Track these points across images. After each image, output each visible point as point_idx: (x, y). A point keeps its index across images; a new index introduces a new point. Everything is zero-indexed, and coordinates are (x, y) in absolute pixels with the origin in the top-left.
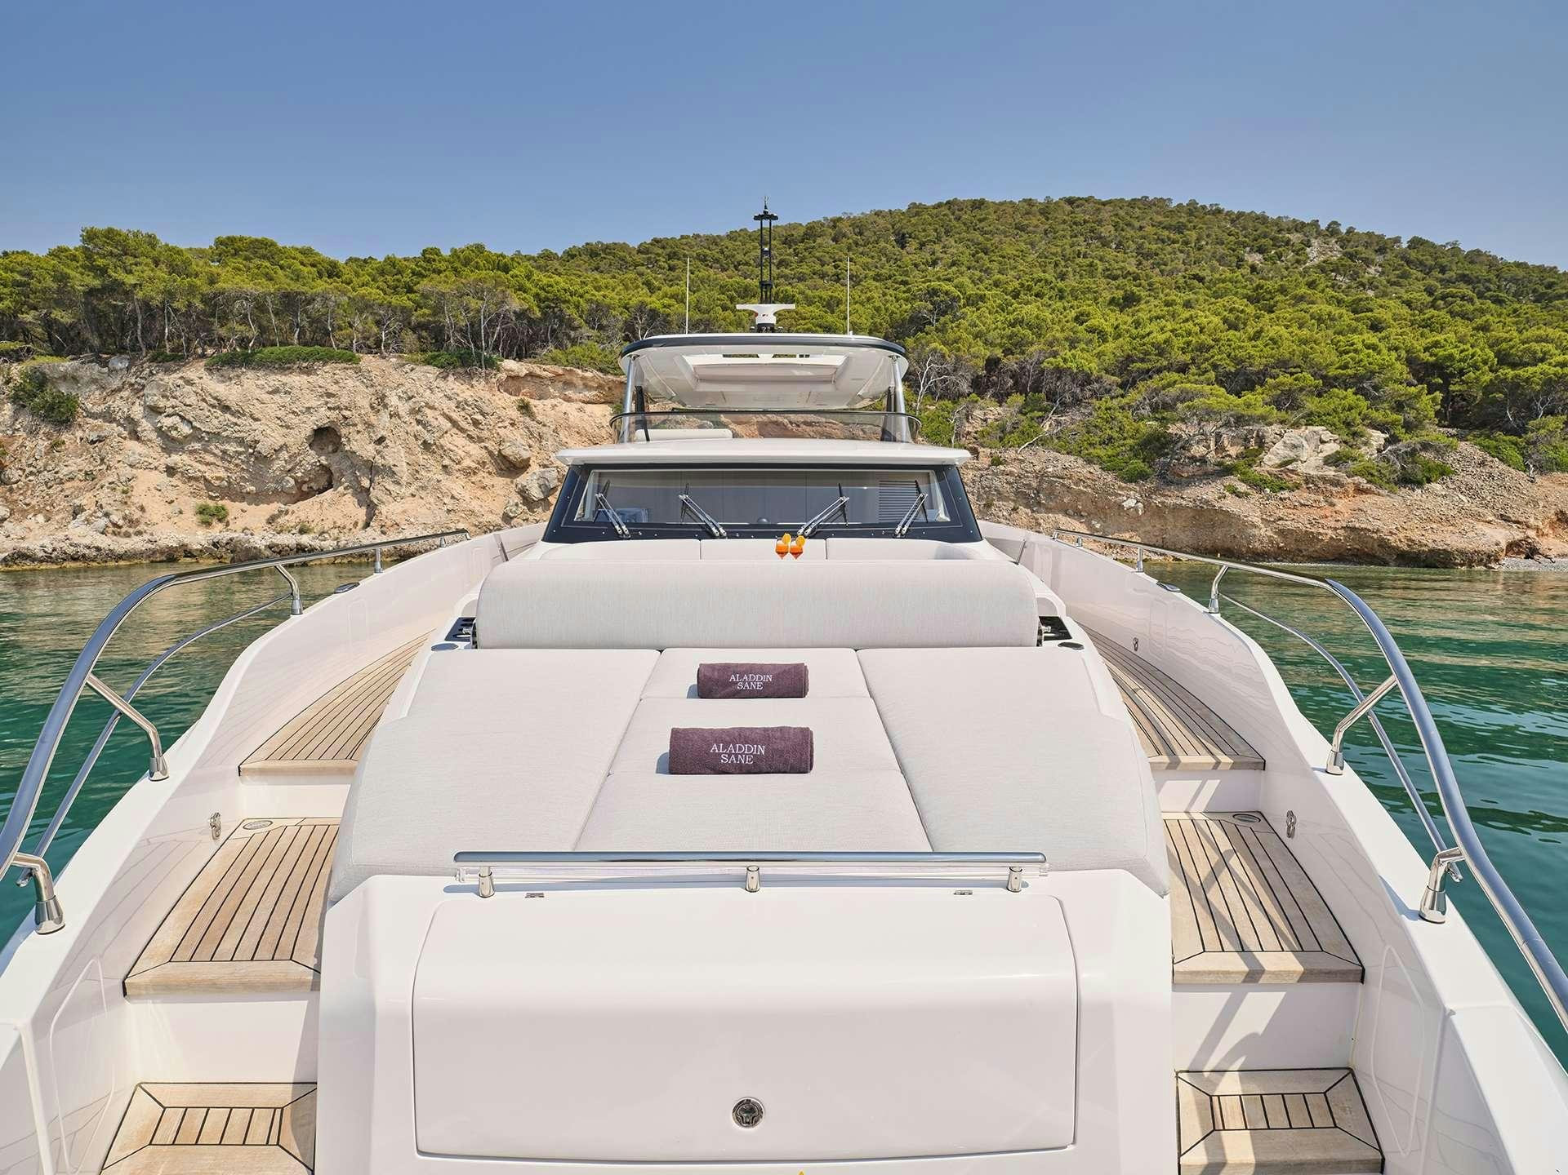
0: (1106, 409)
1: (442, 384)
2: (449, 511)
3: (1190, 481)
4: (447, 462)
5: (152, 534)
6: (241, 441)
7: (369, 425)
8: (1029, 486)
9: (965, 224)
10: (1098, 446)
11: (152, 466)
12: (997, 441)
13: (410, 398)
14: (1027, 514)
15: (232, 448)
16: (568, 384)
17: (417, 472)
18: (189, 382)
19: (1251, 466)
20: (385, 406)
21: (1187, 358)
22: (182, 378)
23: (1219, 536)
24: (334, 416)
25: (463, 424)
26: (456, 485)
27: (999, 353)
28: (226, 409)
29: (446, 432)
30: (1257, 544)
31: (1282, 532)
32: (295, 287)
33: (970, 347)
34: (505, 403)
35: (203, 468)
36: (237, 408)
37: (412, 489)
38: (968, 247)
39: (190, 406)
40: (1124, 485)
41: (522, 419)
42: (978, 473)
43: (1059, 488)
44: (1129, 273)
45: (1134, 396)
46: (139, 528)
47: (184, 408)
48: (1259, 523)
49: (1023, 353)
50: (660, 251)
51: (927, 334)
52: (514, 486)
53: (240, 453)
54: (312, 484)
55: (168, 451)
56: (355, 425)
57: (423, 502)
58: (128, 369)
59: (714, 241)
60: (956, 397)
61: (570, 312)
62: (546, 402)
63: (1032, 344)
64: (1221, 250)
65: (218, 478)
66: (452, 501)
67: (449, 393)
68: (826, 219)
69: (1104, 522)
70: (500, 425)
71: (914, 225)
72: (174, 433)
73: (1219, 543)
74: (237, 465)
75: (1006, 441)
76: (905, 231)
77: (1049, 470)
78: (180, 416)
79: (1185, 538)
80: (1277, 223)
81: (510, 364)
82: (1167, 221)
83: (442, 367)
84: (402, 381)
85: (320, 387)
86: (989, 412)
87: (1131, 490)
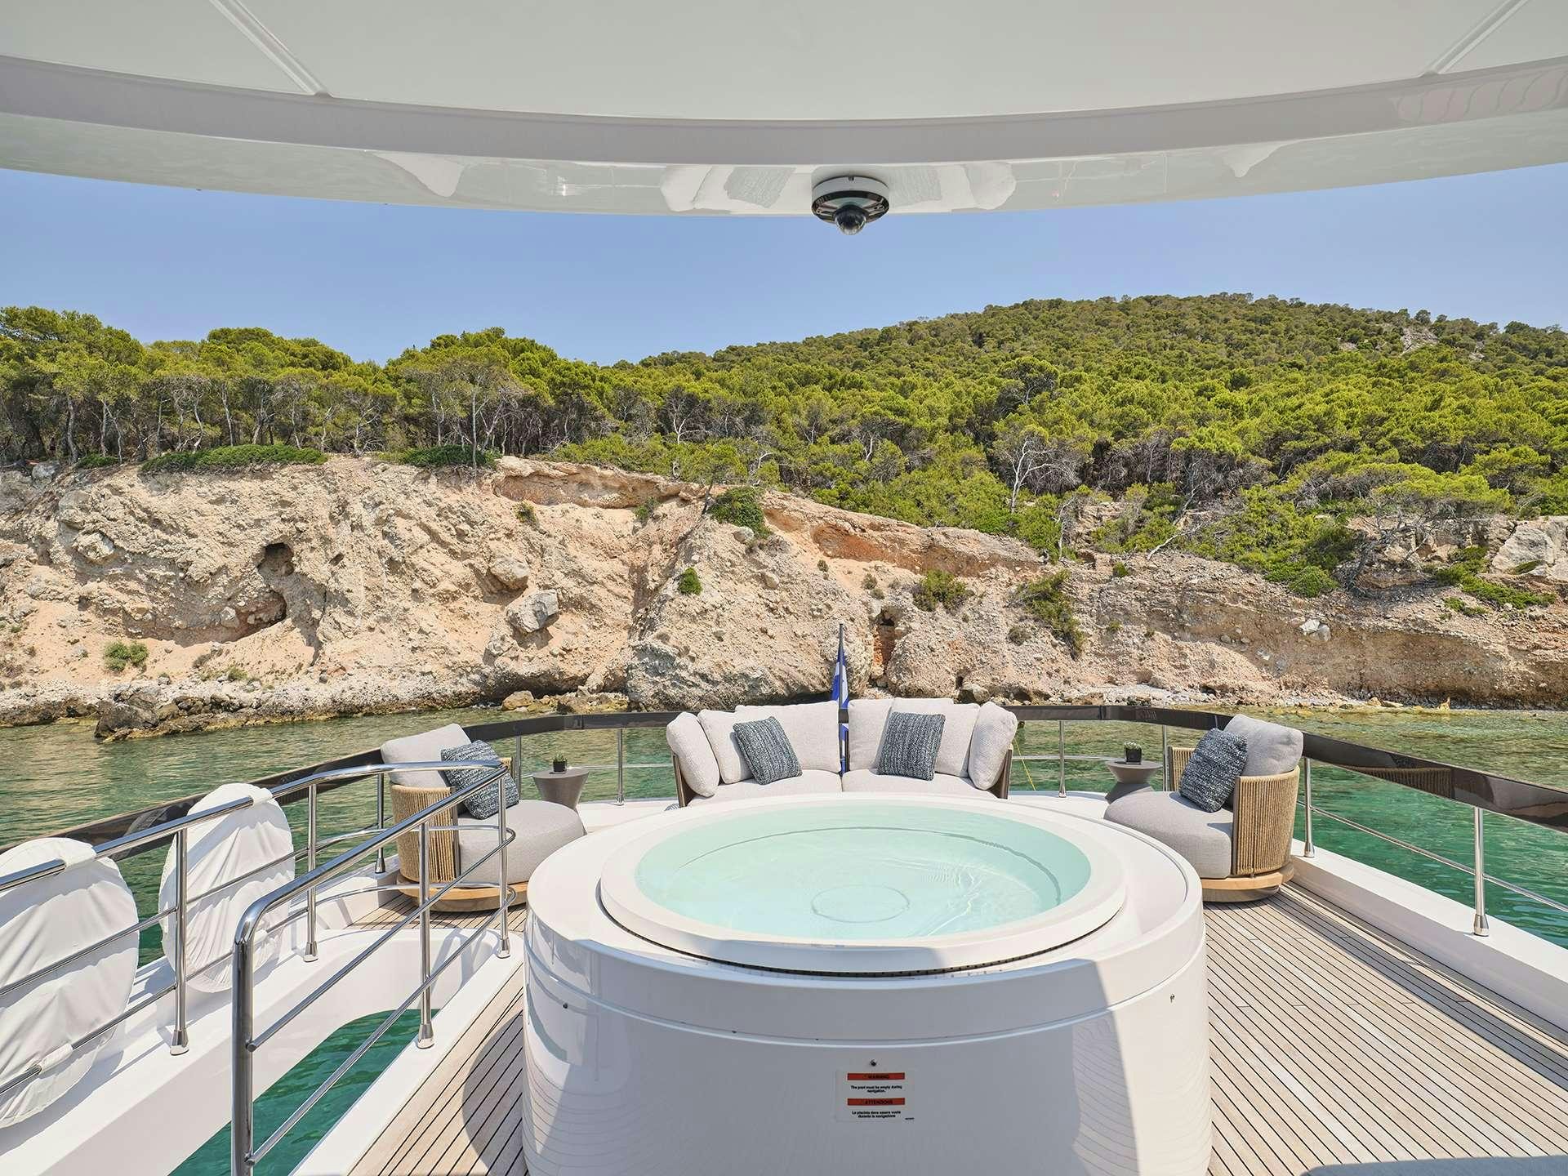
0: (1260, 500)
1: (421, 487)
2: (414, 649)
3: (1393, 596)
4: (418, 584)
5: (35, 686)
6: (171, 564)
7: (326, 541)
8: (1166, 603)
9: (1043, 322)
10: (1255, 548)
11: (61, 596)
12: (1117, 544)
13: (377, 505)
14: (1165, 641)
15: (159, 572)
16: (584, 485)
17: (379, 598)
18: (117, 491)
19: (1474, 571)
20: (347, 516)
21: (1355, 433)
22: (109, 486)
23: (1447, 673)
24: (288, 529)
25: (445, 536)
26: (427, 615)
27: (1108, 436)
28: (157, 523)
29: (421, 547)
30: (1505, 684)
31: (1540, 666)
32: (255, 374)
33: (1073, 428)
34: (500, 509)
35: (123, 597)
36: (169, 521)
37: (371, 622)
38: (1048, 343)
39: (114, 520)
40: (1300, 600)
41: (521, 529)
42: (1096, 587)
43: (1209, 608)
44: (1222, 363)
45: (1294, 482)
46: (19, 678)
47: (107, 522)
48: (1506, 654)
49: (1136, 436)
50: (735, 358)
51: (1021, 414)
52: (504, 613)
53: (170, 578)
54: (261, 615)
55: (82, 578)
56: (309, 540)
57: (385, 637)
58: (54, 477)
59: (789, 348)
60: (1062, 490)
61: (592, 399)
62: (556, 507)
63: (1147, 425)
64: (1314, 339)
65: (140, 610)
66: (420, 636)
67: (429, 498)
68: (902, 324)
69: (1275, 651)
70: (492, 536)
71: (991, 325)
72: (92, 555)
73: (1446, 683)
74: (165, 594)
75: (1130, 542)
76: (982, 331)
77: (1193, 581)
78: (102, 533)
79: (1394, 675)
80: (1363, 313)
81: (511, 462)
82: (1251, 314)
83: (423, 466)
84: (370, 484)
85: (274, 494)
86: (1101, 508)
87: (1311, 607)
